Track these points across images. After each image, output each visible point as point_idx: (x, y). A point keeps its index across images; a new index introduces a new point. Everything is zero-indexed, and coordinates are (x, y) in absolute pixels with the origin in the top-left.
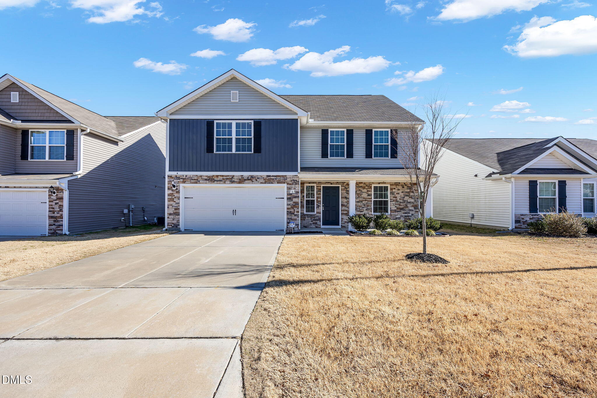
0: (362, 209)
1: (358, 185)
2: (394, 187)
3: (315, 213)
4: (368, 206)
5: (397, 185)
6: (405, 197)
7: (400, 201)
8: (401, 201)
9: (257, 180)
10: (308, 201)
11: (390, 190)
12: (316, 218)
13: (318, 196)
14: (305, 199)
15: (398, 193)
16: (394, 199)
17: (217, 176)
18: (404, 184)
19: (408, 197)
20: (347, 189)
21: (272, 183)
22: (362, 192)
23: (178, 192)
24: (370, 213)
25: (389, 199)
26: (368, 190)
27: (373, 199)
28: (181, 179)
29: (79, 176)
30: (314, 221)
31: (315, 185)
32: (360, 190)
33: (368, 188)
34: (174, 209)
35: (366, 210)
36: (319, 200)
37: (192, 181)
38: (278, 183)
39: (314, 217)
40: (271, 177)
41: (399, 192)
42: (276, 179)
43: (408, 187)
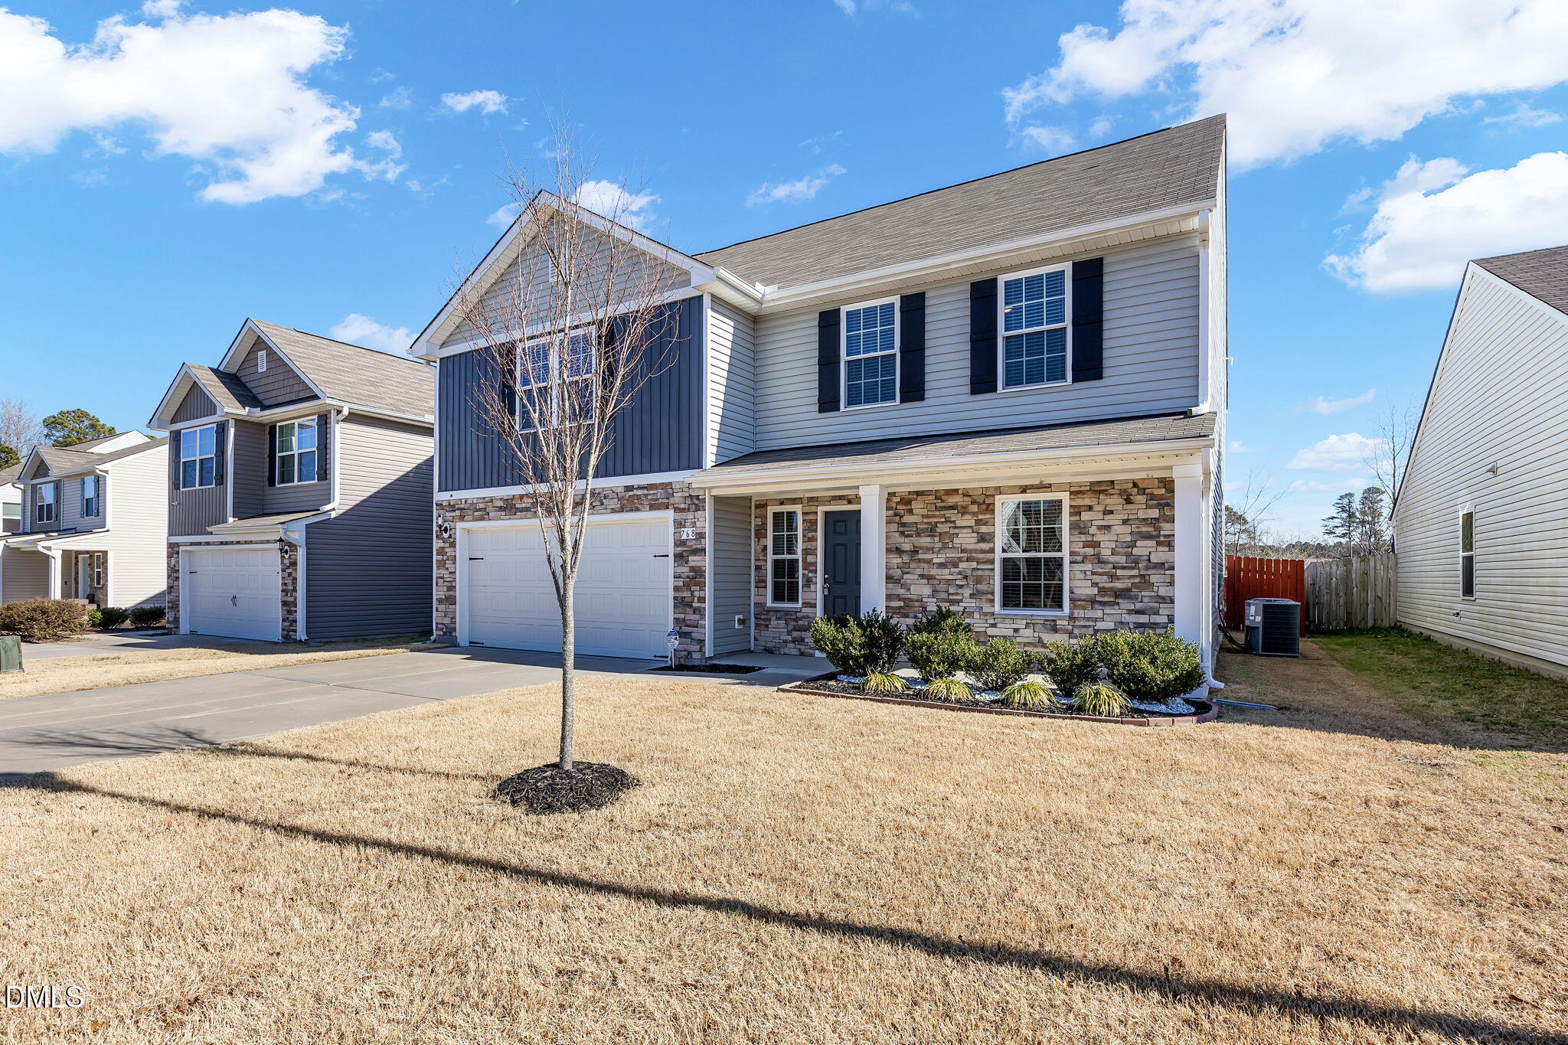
0: (957, 594)
1: (943, 501)
2: (1088, 502)
3: (800, 605)
4: (978, 580)
5: (1100, 492)
6: (1138, 543)
7: (1112, 559)
8: (1121, 560)
9: (602, 504)
10: (777, 564)
11: (1071, 514)
12: (800, 623)
13: (809, 545)
14: (771, 556)
15: (1107, 528)
16: (1090, 551)
17: (521, 497)
18: (1135, 485)
19: (1152, 543)
20: (901, 517)
21: (638, 510)
22: (955, 527)
23: (453, 545)
24: (985, 610)
25: (1065, 553)
26: (980, 517)
27: (999, 555)
28: (458, 509)
29: (333, 515)
30: (795, 634)
31: (798, 509)
32: (948, 521)
33: (980, 512)
34: (445, 589)
35: (972, 596)
36: (810, 559)
37: (476, 513)
38: (653, 507)
39: (797, 619)
40: (636, 492)
41: (1110, 520)
42: (646, 495)
43: (1152, 497)
